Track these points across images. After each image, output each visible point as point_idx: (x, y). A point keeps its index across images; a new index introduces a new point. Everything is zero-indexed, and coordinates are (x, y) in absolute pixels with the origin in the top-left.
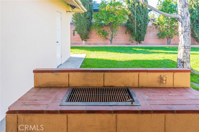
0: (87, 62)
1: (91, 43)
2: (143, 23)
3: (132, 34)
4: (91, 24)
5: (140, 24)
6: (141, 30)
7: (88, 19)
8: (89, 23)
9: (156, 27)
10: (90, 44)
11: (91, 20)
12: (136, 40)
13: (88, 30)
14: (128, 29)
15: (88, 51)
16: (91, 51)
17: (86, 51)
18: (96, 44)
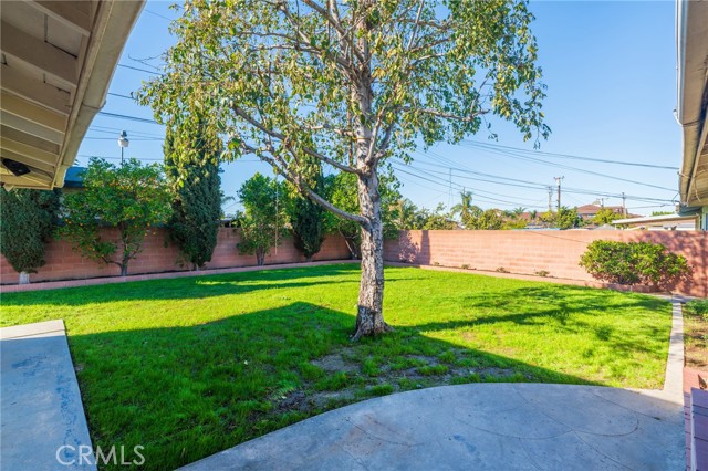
0: (90, 352)
1: (51, 277)
2: (211, 222)
3: (182, 248)
4: (55, 222)
5: (204, 225)
6: (205, 238)
7: (45, 206)
8: (48, 220)
9: (234, 231)
10: (48, 281)
11: (55, 212)
12: (193, 261)
13: (43, 239)
14: (171, 236)
15: (59, 308)
16: (72, 303)
17: (53, 307)
18: (73, 279)
